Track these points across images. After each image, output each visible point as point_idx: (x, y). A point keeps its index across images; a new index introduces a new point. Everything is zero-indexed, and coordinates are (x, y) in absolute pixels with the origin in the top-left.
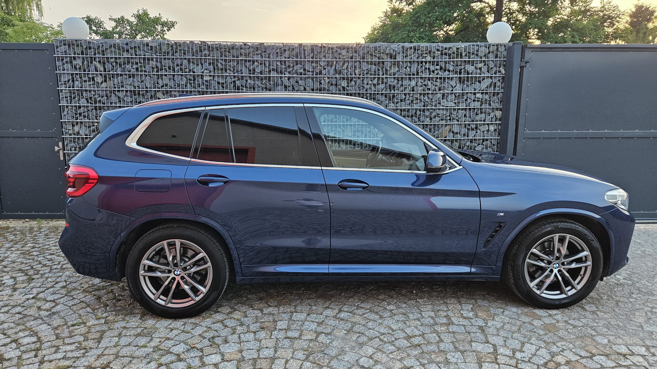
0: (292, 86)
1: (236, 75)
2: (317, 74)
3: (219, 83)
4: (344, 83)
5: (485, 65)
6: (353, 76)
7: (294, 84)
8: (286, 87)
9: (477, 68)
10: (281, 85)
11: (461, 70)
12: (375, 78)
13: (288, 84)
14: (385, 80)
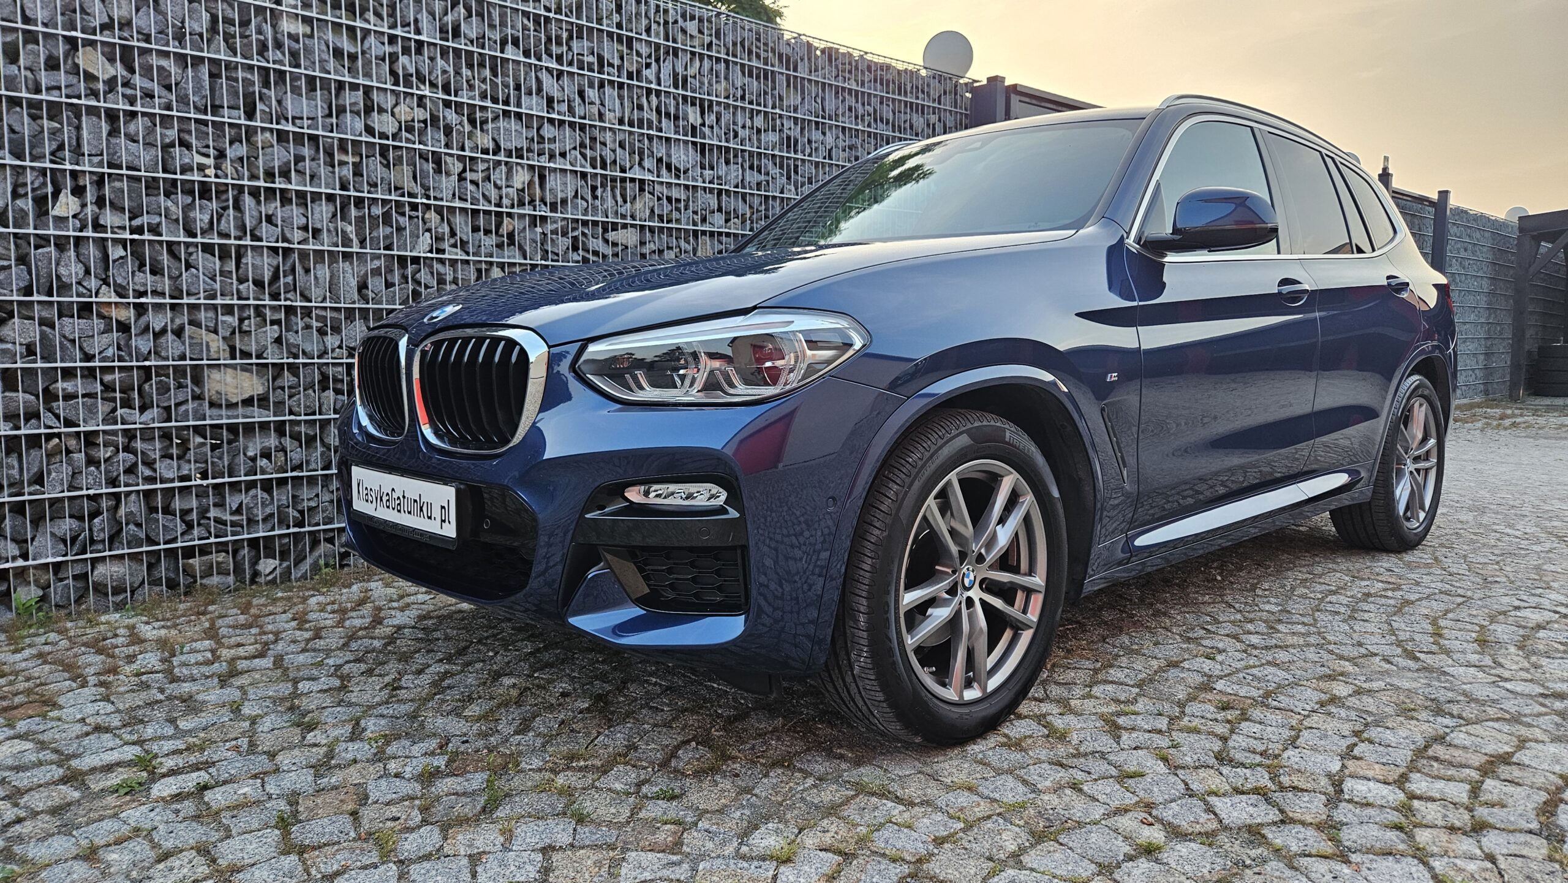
0: (569, 101)
1: (398, 32)
3: (338, 53)
4: (693, 116)
5: (940, 120)
6: (714, 98)
7: (572, 96)
8: (550, 101)
9: (928, 125)
10: (537, 94)
11: (905, 122)
12: (759, 112)
13: (556, 94)
14: (778, 122)
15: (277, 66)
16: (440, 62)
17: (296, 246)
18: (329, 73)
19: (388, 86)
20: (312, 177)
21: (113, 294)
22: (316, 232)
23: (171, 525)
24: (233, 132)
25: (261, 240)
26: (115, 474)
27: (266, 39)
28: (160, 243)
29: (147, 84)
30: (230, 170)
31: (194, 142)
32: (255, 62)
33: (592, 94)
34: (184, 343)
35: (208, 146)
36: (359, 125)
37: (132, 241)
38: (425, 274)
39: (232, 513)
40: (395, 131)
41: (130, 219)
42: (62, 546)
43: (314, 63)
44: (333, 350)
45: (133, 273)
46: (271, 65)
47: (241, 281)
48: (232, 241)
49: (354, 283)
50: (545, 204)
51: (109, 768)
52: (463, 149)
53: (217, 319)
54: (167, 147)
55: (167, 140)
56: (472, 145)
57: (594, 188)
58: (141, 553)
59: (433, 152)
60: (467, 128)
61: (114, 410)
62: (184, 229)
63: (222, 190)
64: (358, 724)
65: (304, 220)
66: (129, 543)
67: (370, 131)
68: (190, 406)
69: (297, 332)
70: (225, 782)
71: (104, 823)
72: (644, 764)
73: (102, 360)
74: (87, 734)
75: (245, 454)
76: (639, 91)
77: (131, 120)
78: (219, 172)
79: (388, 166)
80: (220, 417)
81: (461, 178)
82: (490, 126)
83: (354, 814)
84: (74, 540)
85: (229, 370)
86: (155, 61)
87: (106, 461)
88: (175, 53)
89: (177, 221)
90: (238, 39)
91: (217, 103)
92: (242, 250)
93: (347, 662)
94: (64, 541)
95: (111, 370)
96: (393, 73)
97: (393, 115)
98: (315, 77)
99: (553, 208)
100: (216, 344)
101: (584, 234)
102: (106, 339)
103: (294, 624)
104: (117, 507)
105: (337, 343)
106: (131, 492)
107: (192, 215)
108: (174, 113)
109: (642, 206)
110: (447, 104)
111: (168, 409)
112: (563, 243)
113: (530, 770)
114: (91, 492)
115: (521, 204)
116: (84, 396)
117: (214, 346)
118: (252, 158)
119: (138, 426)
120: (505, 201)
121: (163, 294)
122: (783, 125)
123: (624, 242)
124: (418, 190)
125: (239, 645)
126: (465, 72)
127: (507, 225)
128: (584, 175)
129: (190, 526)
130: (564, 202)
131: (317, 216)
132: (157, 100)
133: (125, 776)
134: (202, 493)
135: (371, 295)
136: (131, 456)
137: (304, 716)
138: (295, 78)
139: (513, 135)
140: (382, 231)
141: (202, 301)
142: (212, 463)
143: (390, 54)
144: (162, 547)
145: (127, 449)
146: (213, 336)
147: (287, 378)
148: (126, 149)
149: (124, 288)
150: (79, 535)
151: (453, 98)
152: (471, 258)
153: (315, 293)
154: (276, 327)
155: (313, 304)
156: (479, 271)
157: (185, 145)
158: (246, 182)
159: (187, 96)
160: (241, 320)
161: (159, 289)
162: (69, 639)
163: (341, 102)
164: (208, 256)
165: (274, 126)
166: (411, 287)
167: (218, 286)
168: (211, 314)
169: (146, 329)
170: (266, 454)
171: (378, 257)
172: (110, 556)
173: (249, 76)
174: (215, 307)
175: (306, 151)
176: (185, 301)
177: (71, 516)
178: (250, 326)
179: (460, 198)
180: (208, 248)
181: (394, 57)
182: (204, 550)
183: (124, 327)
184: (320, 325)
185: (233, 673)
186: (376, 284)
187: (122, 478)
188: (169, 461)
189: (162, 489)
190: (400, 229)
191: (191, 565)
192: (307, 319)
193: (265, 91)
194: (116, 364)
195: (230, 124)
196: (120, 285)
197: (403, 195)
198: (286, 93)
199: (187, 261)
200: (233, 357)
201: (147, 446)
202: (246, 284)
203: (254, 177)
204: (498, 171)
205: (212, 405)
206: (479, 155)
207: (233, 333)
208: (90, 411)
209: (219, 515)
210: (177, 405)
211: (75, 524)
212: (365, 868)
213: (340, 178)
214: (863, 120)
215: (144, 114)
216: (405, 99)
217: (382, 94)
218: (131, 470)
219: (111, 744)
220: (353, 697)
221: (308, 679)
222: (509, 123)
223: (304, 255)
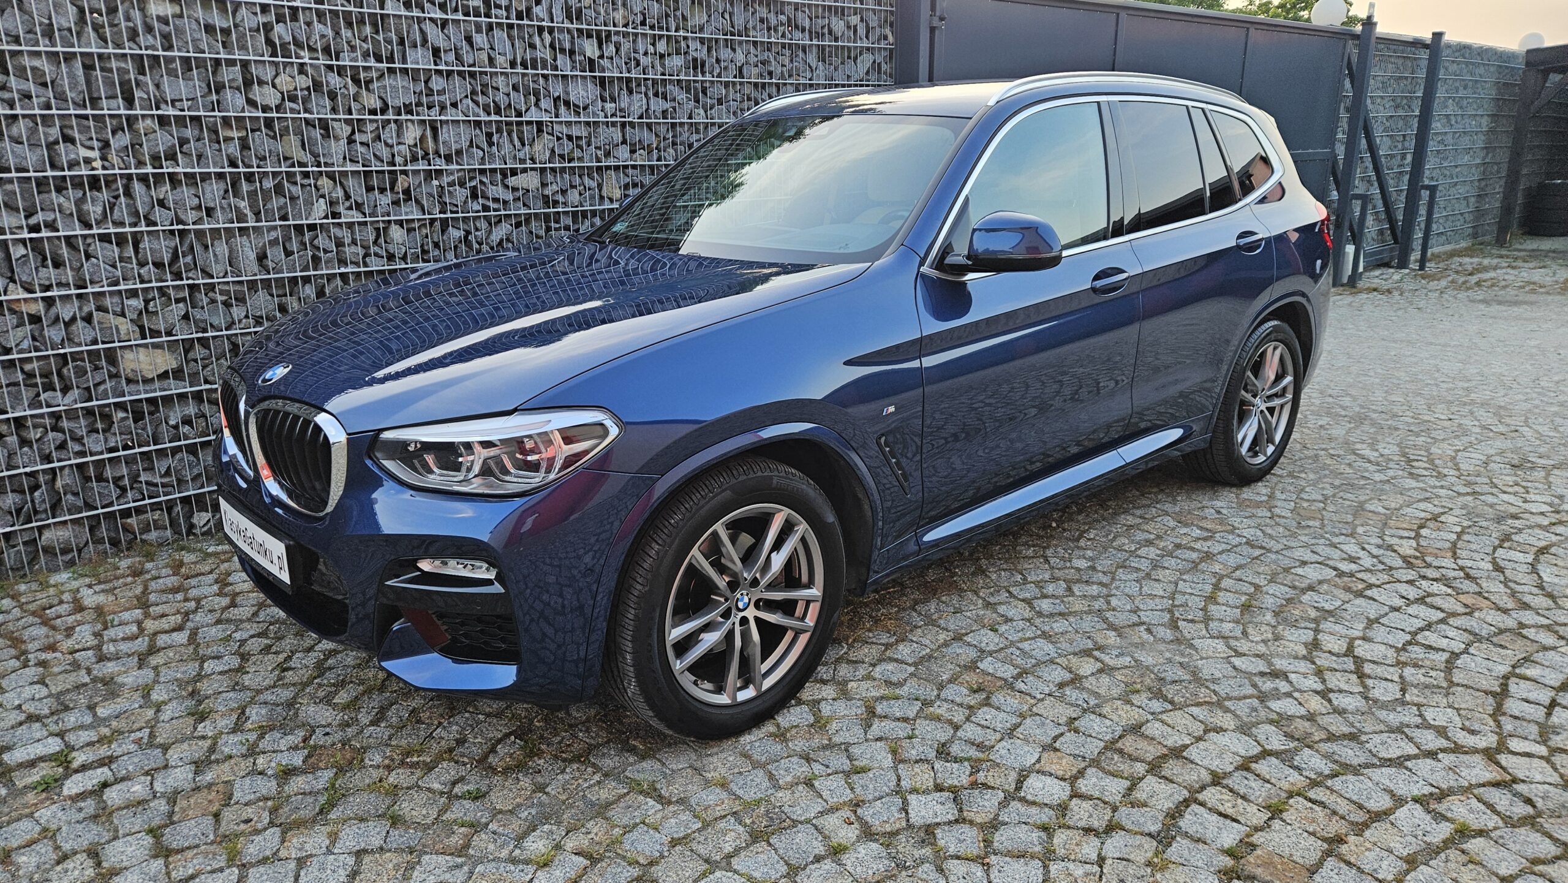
0: (456, 49)
2: (519, 16)
3: (209, 29)
4: (590, 49)
5: (862, 20)
6: (612, 28)
7: (459, 44)
8: (436, 52)
9: (849, 27)
10: (423, 46)
11: (823, 28)
12: (661, 37)
13: (442, 43)
14: (683, 44)
15: (150, 52)
16: (318, 27)
17: (191, 227)
18: (204, 52)
19: (266, 58)
20: (199, 157)
21: (20, 290)
22: (210, 212)
23: (106, 492)
24: (114, 122)
25: (155, 224)
26: (47, 451)
27: (136, 25)
28: (59, 238)
29: (24, 86)
30: (115, 160)
31: (77, 136)
32: (127, 51)
33: (480, 39)
34: (94, 329)
35: (91, 139)
36: (240, 101)
37: (31, 239)
38: (323, 239)
39: (161, 476)
40: (278, 102)
41: (27, 217)
42: (9, 517)
43: (187, 43)
44: (240, 321)
45: (36, 268)
46: (143, 52)
47: (142, 264)
48: (127, 229)
49: (252, 256)
50: (440, 156)
51: (32, 764)
52: (350, 113)
53: (123, 303)
54: (51, 146)
55: (51, 139)
56: (359, 106)
57: (489, 135)
58: (82, 518)
59: (320, 119)
60: (352, 89)
61: (38, 395)
62: (79, 220)
63: (110, 181)
64: (243, 713)
65: (196, 201)
66: (69, 510)
67: (252, 103)
68: (108, 385)
69: (203, 308)
70: (123, 779)
71: (21, 823)
72: (466, 760)
73: (20, 352)
74: (21, 724)
75: (167, 423)
76: (530, 30)
77: (13, 122)
78: (106, 164)
79: (274, 138)
80: (138, 392)
81: (351, 141)
82: (375, 85)
83: (216, 815)
84: (19, 511)
85: (141, 350)
86: (27, 61)
87: (37, 441)
88: (46, 53)
89: (71, 214)
90: (107, 29)
91: (95, 95)
92: (139, 236)
93: (252, 637)
94: (11, 513)
95: (29, 360)
96: (269, 42)
97: (274, 86)
98: (189, 58)
99: (448, 159)
100: (125, 326)
101: (481, 182)
102: (20, 332)
103: (216, 587)
104: (54, 479)
105: (244, 314)
106: (64, 467)
107: (85, 207)
108: (54, 111)
109: (541, 148)
110: (330, 68)
111: (88, 389)
112: (461, 194)
113: (371, 766)
114: (28, 470)
115: (415, 159)
116: (8, 385)
117: (123, 329)
118: (136, 145)
119: (61, 408)
120: (398, 159)
121: (67, 285)
122: (688, 47)
123: (525, 186)
124: (308, 158)
125: (163, 616)
126: (346, 33)
127: (402, 182)
128: (478, 124)
129: (124, 490)
130: (459, 152)
131: (208, 195)
132: (34, 99)
133: (45, 772)
134: (130, 461)
135: (271, 265)
136: (60, 435)
137: (200, 702)
138: (169, 60)
139: (400, 91)
140: (275, 203)
141: (106, 289)
142: (137, 434)
143: (264, 24)
144: (100, 511)
145: (55, 428)
146: (121, 319)
147: (198, 352)
148: (13, 152)
149: (30, 283)
150: (23, 507)
151: (334, 62)
152: (368, 219)
153: (215, 269)
154: (181, 305)
155: (215, 280)
156: (378, 230)
157: (69, 139)
158: (133, 171)
159: (64, 92)
160: (147, 302)
161: (64, 281)
162: (21, 606)
163: (219, 79)
164: (106, 245)
165: (154, 112)
166: (310, 253)
167: (119, 273)
168: (116, 299)
169: (57, 319)
170: (187, 421)
171: (275, 228)
172: (54, 524)
173: (123, 65)
174: (120, 292)
175: (189, 132)
176: (89, 290)
177: (12, 491)
178: (156, 306)
179: (351, 160)
180: (105, 238)
181: (268, 28)
182: (139, 511)
183: (35, 319)
184: (224, 298)
185: (153, 650)
186: (276, 254)
187: (54, 454)
188: (96, 435)
189: (93, 462)
190: (293, 199)
191: (130, 525)
192: (211, 294)
193: (141, 77)
194: (33, 354)
195: (110, 116)
196: (26, 282)
197: (293, 166)
198: (162, 76)
199: (86, 252)
200: (144, 337)
201: (72, 425)
202: (146, 268)
203: (140, 164)
204: (387, 129)
205: (129, 381)
206: (367, 117)
207: (141, 313)
208: (16, 398)
209: (150, 479)
210: (96, 385)
211: (17, 498)
212: (213, 872)
213: (228, 156)
214: (776, 30)
215: (24, 116)
216: (284, 69)
217: (260, 67)
218: (62, 446)
219: (38, 735)
220: (247, 680)
221: (214, 658)
222: (395, 79)
223: (200, 234)
